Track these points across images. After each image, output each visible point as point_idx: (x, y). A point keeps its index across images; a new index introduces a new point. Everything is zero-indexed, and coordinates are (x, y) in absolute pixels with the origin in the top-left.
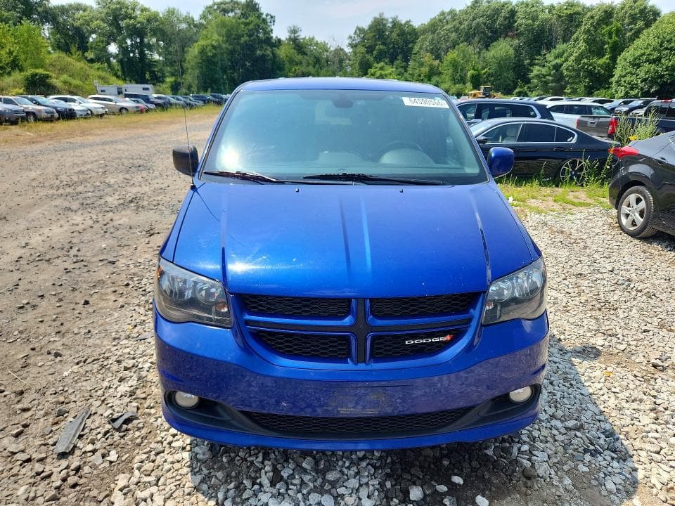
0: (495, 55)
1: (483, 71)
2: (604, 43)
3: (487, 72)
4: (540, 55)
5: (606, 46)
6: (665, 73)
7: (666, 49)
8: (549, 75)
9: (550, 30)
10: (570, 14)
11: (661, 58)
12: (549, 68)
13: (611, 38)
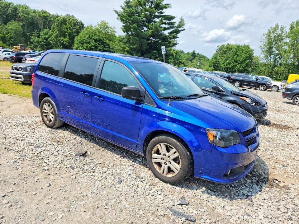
0: (12, 28)
1: (7, 35)
2: (65, 32)
3: (9, 36)
4: (34, 32)
5: (66, 34)
6: (93, 48)
7: (91, 39)
8: (43, 42)
9: (37, 21)
10: (45, 16)
11: (90, 42)
12: (42, 38)
13: (68, 31)
